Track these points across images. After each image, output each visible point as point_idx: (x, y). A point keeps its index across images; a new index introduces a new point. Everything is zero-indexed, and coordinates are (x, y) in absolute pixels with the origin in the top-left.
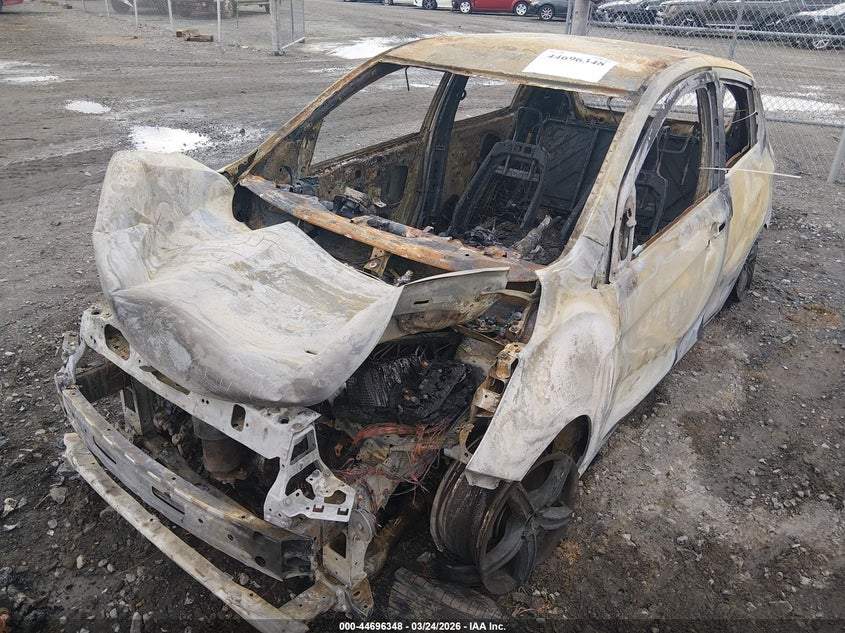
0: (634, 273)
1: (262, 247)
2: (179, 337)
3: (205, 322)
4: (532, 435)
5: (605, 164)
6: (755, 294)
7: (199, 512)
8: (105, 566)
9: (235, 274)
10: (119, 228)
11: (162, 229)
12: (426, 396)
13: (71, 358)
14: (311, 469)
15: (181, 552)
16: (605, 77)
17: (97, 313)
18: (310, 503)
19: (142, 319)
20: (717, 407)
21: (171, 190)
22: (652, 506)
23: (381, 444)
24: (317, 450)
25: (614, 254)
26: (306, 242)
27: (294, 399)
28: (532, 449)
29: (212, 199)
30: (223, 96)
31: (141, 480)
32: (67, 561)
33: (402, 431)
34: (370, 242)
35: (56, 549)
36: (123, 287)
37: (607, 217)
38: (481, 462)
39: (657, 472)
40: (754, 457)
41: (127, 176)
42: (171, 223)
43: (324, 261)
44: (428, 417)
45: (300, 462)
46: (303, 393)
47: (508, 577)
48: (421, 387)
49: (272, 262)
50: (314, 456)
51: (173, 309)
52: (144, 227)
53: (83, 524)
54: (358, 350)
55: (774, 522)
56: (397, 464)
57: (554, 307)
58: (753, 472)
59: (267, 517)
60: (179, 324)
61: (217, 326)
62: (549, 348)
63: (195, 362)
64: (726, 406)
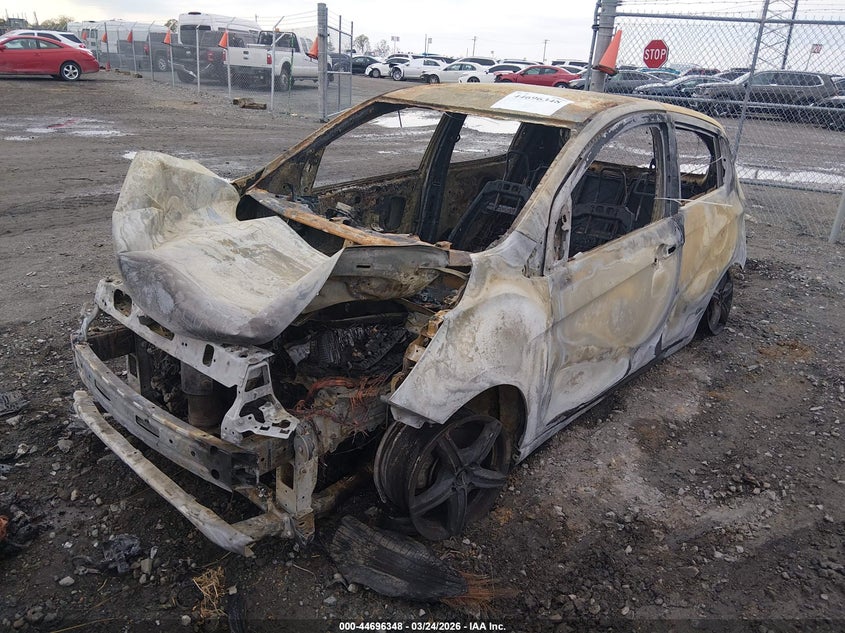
0: (569, 271)
1: (249, 231)
2: (167, 287)
3: (189, 276)
4: (453, 385)
5: (545, 177)
6: (731, 329)
7: (170, 433)
8: (95, 499)
9: (222, 248)
10: (134, 209)
11: (171, 217)
12: (370, 353)
13: (85, 320)
14: (264, 401)
15: (155, 477)
16: (558, 112)
17: (110, 281)
18: (259, 425)
19: (140, 273)
20: (669, 417)
21: (182, 187)
22: (588, 488)
23: (330, 394)
24: (270, 384)
25: (548, 252)
26: (288, 232)
27: (250, 334)
28: (453, 397)
29: (219, 201)
30: (267, 152)
31: (128, 411)
32: (62, 494)
33: (350, 384)
34: (342, 235)
35: (55, 485)
36: (129, 250)
37: (540, 218)
38: (403, 398)
39: (600, 462)
40: (698, 460)
41: (146, 170)
42: (179, 214)
43: (301, 247)
44: (369, 369)
45: (254, 391)
46: (257, 329)
47: (442, 529)
48: (367, 345)
49: (255, 242)
50: (267, 389)
51: (165, 266)
52: (155, 211)
53: (82, 467)
54: (303, 296)
55: (701, 508)
56: (345, 413)
57: (484, 284)
58: (693, 471)
59: (223, 435)
60: (169, 277)
61: (198, 281)
62: (476, 316)
63: (176, 306)
64: (679, 417)
